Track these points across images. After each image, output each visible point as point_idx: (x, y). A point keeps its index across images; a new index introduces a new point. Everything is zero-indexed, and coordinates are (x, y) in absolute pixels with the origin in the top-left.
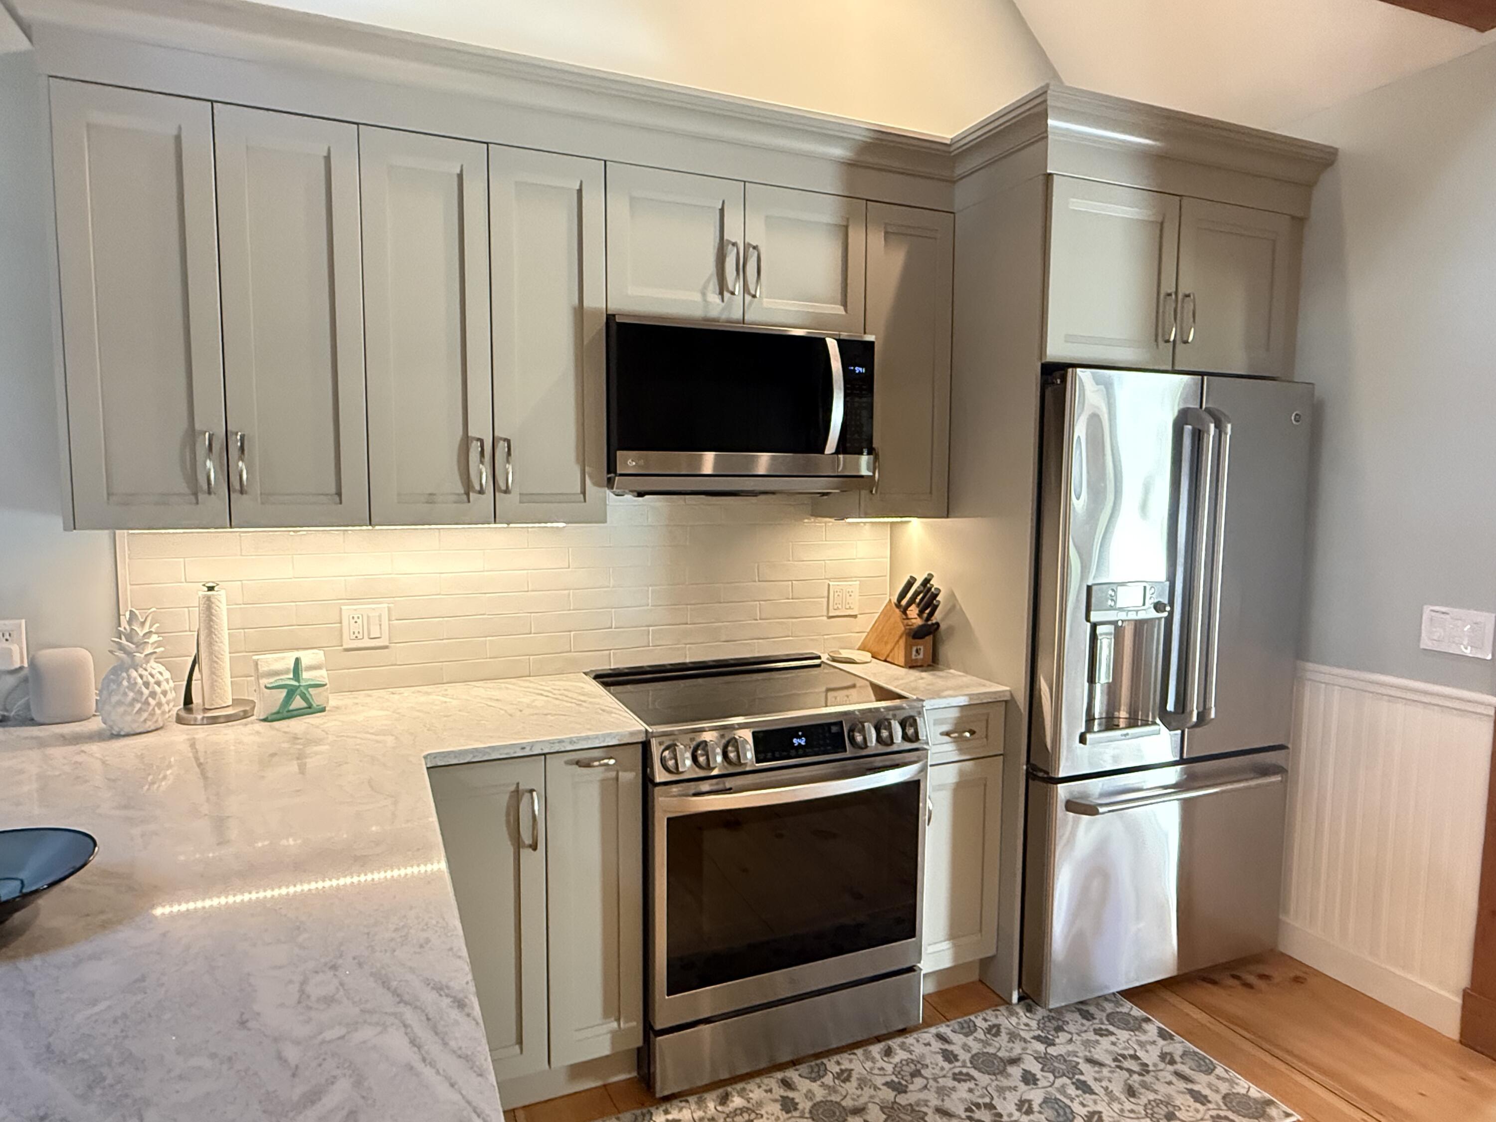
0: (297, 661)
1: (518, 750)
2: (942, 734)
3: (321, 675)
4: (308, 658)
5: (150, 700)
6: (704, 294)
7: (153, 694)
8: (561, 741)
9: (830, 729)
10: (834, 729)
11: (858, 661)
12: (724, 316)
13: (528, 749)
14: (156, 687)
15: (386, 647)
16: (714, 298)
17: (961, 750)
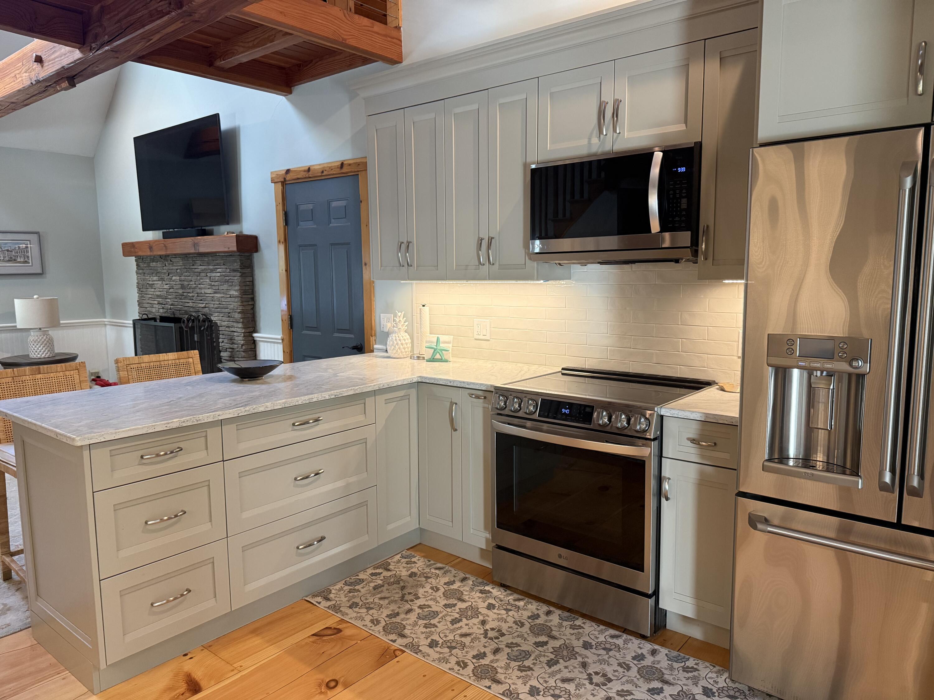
0: (438, 338)
1: (449, 382)
2: (688, 439)
3: (449, 347)
4: (443, 338)
5: (396, 346)
6: (590, 139)
7: (397, 344)
8: (464, 382)
9: (585, 409)
10: (588, 410)
11: (726, 390)
12: (600, 151)
13: (452, 383)
14: (399, 341)
15: (488, 340)
16: (595, 140)
17: (702, 456)
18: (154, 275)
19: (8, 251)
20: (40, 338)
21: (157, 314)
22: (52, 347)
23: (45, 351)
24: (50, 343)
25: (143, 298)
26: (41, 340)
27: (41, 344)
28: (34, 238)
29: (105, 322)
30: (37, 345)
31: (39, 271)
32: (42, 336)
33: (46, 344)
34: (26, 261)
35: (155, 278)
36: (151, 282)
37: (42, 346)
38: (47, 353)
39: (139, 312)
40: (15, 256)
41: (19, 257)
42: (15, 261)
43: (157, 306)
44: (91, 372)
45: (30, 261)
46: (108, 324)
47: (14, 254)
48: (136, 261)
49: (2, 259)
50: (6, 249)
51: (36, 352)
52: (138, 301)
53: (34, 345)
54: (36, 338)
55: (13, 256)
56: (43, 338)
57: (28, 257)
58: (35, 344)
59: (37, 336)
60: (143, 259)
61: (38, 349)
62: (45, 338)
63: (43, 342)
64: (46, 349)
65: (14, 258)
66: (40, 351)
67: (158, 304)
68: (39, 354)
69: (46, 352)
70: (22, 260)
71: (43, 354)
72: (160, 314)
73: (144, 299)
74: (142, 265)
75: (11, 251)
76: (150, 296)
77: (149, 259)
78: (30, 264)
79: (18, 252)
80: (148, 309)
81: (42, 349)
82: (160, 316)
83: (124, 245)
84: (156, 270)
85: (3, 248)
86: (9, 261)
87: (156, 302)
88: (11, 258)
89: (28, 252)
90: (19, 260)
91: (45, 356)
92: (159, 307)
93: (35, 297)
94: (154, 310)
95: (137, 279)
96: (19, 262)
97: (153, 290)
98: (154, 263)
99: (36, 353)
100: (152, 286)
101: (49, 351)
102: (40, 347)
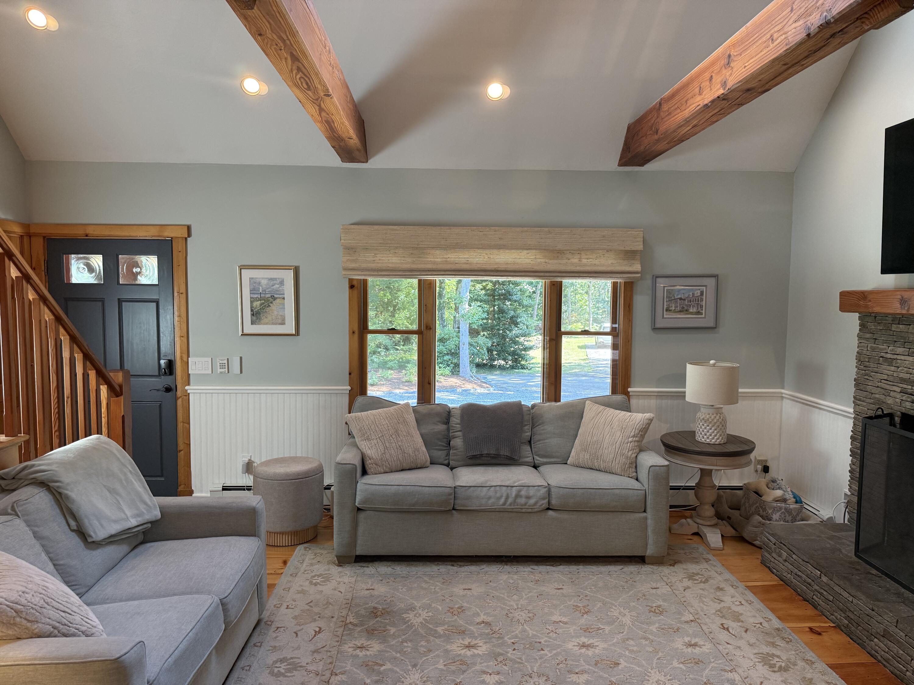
18: (897, 344)
19: (681, 299)
20: (713, 417)
21: (896, 408)
22: (724, 431)
23: (716, 435)
24: (723, 425)
25: (866, 377)
26: (713, 420)
27: (713, 426)
28: (711, 282)
29: (782, 393)
30: (708, 426)
31: (712, 324)
32: (715, 415)
33: (718, 426)
34: (699, 312)
35: (900, 350)
36: (889, 356)
37: (713, 428)
38: (718, 439)
39: (854, 397)
40: (687, 306)
41: (691, 307)
42: (687, 312)
43: (899, 396)
44: (758, 459)
45: (704, 312)
46: (786, 398)
47: (687, 303)
48: (860, 318)
49: (674, 309)
50: (679, 297)
51: (706, 434)
52: (855, 380)
53: (703, 425)
54: (708, 416)
55: (686, 305)
56: (715, 417)
57: (702, 307)
58: (705, 425)
59: (709, 414)
60: (875, 317)
61: (708, 431)
62: (718, 417)
63: (715, 423)
64: (718, 432)
65: (686, 308)
66: (711, 435)
67: (901, 392)
68: (708, 438)
69: (717, 437)
70: (695, 310)
71: (713, 438)
72: (904, 410)
73: (871, 378)
74: (871, 326)
75: (684, 300)
76: (885, 377)
77: (891, 319)
78: (703, 316)
79: (692, 300)
80: (877, 396)
81: (713, 432)
82: (903, 414)
83: (844, 295)
84: (905, 338)
85: (675, 296)
86: (680, 311)
87: (898, 390)
88: (683, 308)
89: (703, 301)
90: (691, 311)
91: (716, 441)
92: (904, 398)
93: (712, 362)
94: (890, 401)
95: (858, 347)
96: (692, 313)
97: (893, 368)
98: (901, 326)
99: (705, 437)
100: (890, 362)
101: (721, 435)
102: (711, 429)
